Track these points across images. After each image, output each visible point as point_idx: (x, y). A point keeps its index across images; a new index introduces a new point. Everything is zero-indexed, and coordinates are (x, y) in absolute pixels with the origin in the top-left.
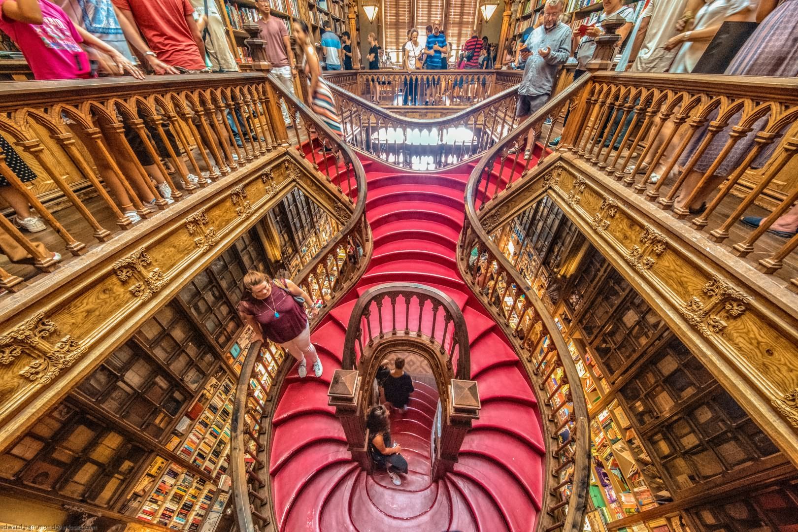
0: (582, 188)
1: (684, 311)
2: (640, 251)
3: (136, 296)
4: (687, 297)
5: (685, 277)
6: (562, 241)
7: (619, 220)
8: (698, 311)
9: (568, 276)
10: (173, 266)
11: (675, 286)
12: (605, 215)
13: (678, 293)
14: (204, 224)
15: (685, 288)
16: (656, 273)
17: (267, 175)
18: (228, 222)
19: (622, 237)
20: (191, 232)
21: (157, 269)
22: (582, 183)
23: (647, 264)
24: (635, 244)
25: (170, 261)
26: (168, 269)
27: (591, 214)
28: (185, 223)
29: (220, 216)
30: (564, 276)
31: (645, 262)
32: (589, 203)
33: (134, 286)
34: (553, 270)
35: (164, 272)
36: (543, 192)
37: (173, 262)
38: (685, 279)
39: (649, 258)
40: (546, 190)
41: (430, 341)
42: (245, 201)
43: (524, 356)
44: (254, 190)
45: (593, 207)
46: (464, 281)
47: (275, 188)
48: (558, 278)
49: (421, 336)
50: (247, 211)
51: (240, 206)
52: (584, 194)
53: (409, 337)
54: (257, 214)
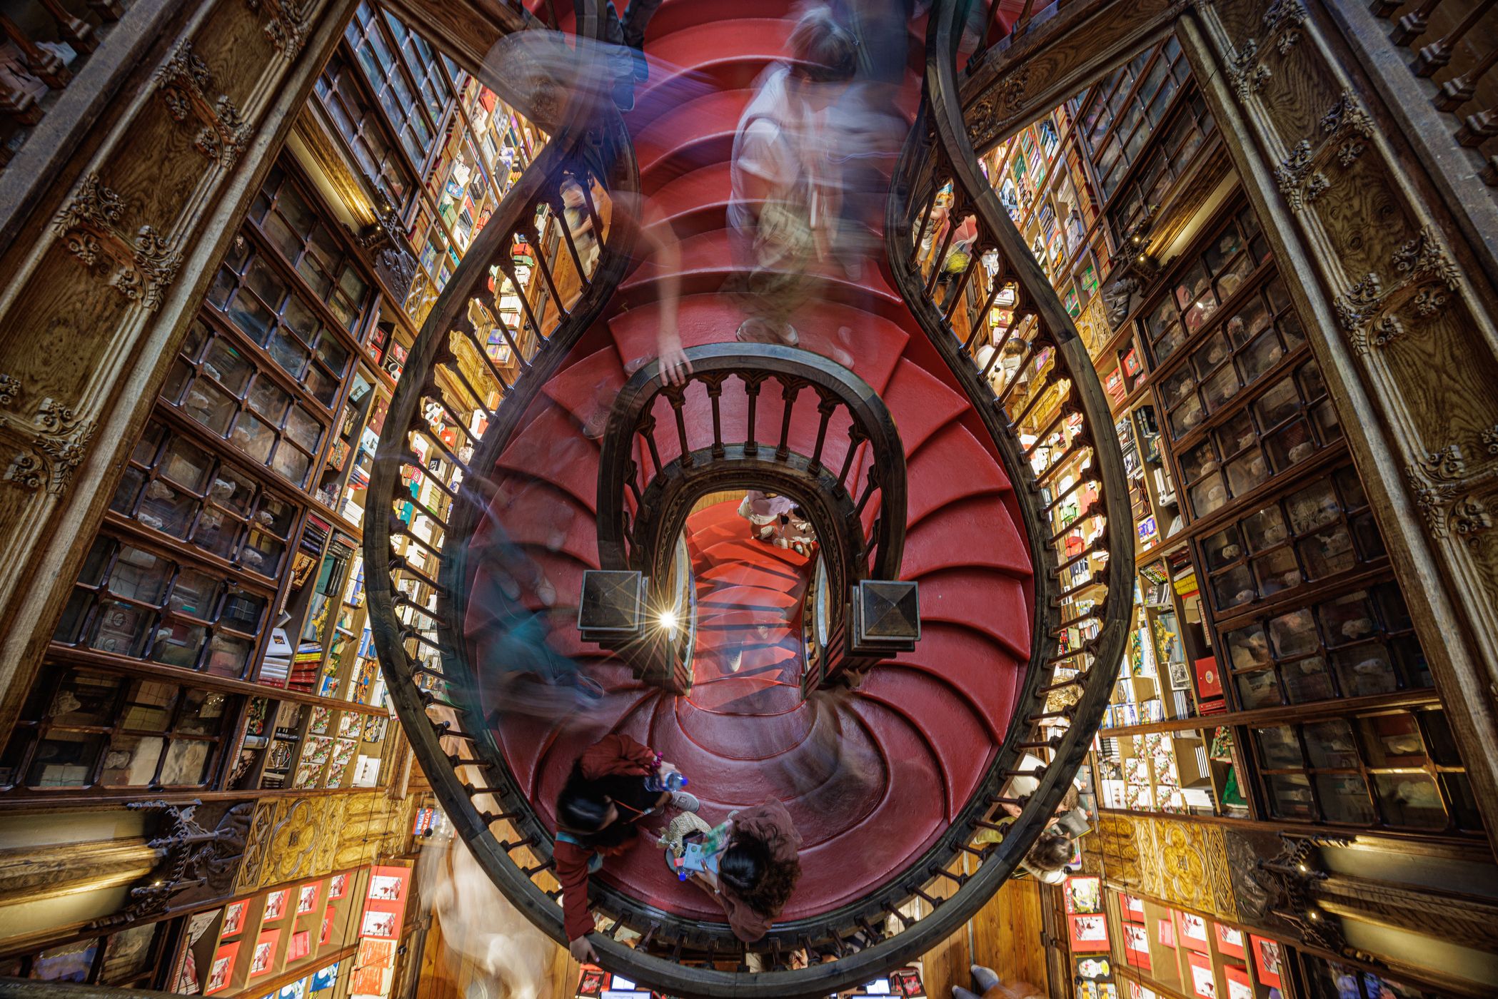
0: (1286, 43)
1: (1417, 472)
2: (1380, 294)
3: (35, 490)
4: (1437, 444)
5: (1456, 392)
6: (1173, 152)
7: (1358, 182)
8: (1446, 480)
9: (1164, 261)
10: (85, 378)
11: (1423, 408)
12: (1327, 156)
13: (1423, 427)
14: (113, 222)
15: (1444, 419)
16: (1393, 364)
18: (185, 192)
19: (1347, 236)
20: (90, 261)
21: (49, 401)
23: (1381, 334)
24: (1373, 268)
25: (71, 368)
26: (79, 391)
27: (1285, 139)
28: (58, 239)
29: (153, 180)
30: (1153, 260)
31: (1379, 326)
32: (1292, 101)
33: (12, 467)
34: (1130, 240)
35: (71, 404)
36: (1165, 25)
37: (82, 366)
38: (1455, 398)
39: (1393, 318)
40: (1175, 20)
41: (810, 471)
42: (214, 102)
43: (1025, 481)
44: (231, 50)
45: (1299, 114)
46: (902, 296)
47: (294, 21)
48: (1135, 264)
49: (785, 459)
50: (229, 135)
51: (204, 125)
52: (1288, 63)
53: (757, 462)
54: (265, 138)
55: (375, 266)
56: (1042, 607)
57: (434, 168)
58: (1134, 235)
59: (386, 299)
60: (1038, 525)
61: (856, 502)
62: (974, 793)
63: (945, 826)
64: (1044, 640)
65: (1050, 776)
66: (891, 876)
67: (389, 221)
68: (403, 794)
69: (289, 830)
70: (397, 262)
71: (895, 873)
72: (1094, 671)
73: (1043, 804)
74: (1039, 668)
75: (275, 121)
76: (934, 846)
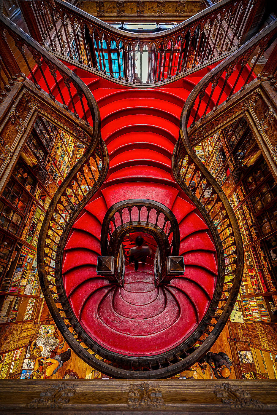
0: (271, 121)
9: (248, 166)
17: (14, 116)
22: (272, 116)
27: (272, 144)
30: (246, 166)
32: (273, 135)
34: (239, 161)
36: (241, 113)
40: (244, 112)
41: (154, 228)
42: (4, 147)
43: (212, 227)
44: (8, 134)
45: (275, 138)
46: (177, 182)
47: (23, 125)
48: (241, 167)
49: (148, 225)
50: (8, 155)
51: (2, 153)
52: (272, 126)
53: (141, 226)
54: (16, 154)
55: (37, 175)
56: (220, 260)
57: (52, 150)
58: (240, 159)
59: (40, 183)
60: (217, 239)
61: (167, 235)
62: (205, 315)
63: (197, 325)
64: (221, 270)
65: (225, 309)
66: (183, 341)
67: (41, 164)
68: (38, 322)
69: (5, 335)
70: (42, 174)
71: (184, 340)
72: (235, 279)
73: (224, 318)
74: (220, 278)
75: (19, 149)
76: (195, 331)
